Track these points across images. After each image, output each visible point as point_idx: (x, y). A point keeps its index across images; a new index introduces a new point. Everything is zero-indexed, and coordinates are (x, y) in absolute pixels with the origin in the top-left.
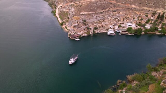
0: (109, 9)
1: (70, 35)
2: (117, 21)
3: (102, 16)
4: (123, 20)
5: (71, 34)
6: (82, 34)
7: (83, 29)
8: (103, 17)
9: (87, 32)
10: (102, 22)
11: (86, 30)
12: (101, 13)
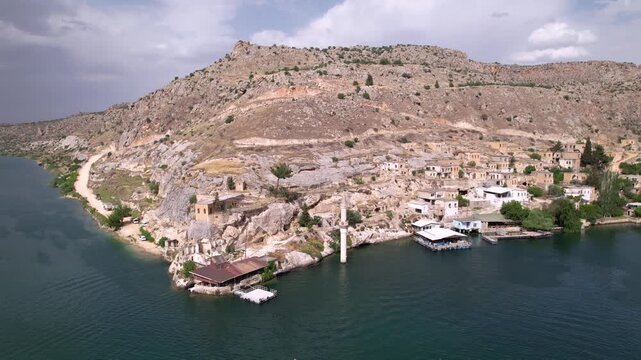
0: (376, 130)
1: (190, 267)
2: (434, 183)
3: (359, 156)
4: (461, 175)
5: (198, 259)
6: (278, 257)
7: (273, 225)
8: (363, 160)
9: (302, 238)
10: (372, 186)
11: (292, 229)
12: (350, 145)
